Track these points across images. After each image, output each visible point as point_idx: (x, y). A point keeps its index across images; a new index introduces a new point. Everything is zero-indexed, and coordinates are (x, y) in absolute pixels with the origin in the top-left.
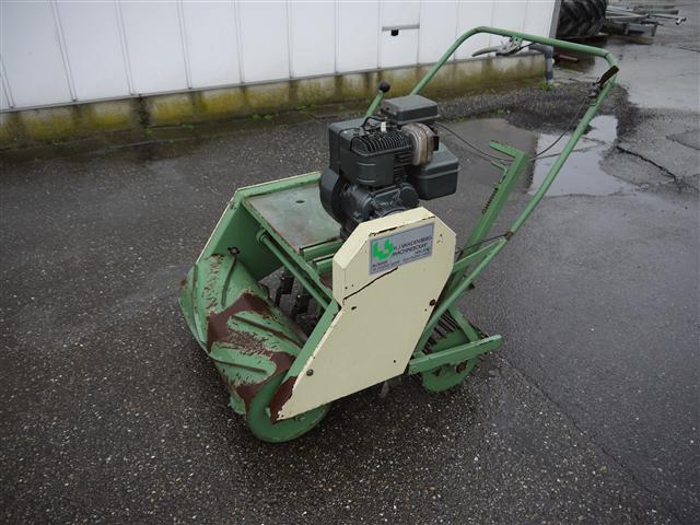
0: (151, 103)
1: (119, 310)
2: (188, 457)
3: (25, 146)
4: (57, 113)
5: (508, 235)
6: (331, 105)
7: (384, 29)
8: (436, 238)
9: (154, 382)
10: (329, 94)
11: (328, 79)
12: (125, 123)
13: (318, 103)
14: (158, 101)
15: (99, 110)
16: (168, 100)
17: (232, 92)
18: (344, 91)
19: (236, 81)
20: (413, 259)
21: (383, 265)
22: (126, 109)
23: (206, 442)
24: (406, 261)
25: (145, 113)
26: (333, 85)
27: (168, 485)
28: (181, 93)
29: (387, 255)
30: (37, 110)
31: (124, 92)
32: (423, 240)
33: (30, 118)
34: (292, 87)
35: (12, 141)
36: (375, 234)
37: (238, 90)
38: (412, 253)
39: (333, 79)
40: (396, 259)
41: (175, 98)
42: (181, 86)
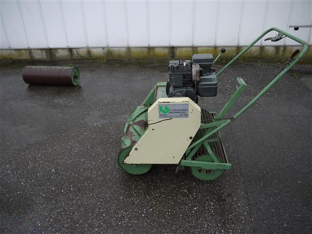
0: (177, 49)
1: (117, 119)
2: (103, 168)
3: (130, 60)
4: (142, 49)
5: (232, 119)
6: (256, 59)
7: (290, 27)
8: (190, 111)
9: (111, 143)
10: (256, 54)
11: (256, 48)
12: (165, 56)
13: (250, 58)
14: (179, 49)
15: (157, 50)
16: (183, 49)
17: (210, 49)
18: (264, 54)
19: (213, 44)
20: (179, 117)
21: (165, 116)
22: (167, 51)
23: (111, 166)
24: (176, 117)
25: (173, 53)
26: (259, 51)
27: (91, 173)
28: (189, 47)
29: (166, 112)
30: (136, 48)
31: (167, 44)
32: (183, 110)
33: (133, 50)
34: (238, 49)
35: (126, 58)
36: (160, 103)
37: (213, 48)
38: (179, 114)
39: (259, 48)
40: (171, 115)
41: (186, 49)
42: (189, 44)
